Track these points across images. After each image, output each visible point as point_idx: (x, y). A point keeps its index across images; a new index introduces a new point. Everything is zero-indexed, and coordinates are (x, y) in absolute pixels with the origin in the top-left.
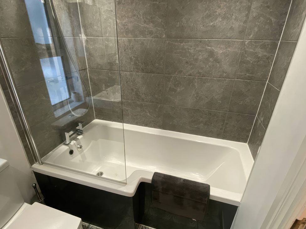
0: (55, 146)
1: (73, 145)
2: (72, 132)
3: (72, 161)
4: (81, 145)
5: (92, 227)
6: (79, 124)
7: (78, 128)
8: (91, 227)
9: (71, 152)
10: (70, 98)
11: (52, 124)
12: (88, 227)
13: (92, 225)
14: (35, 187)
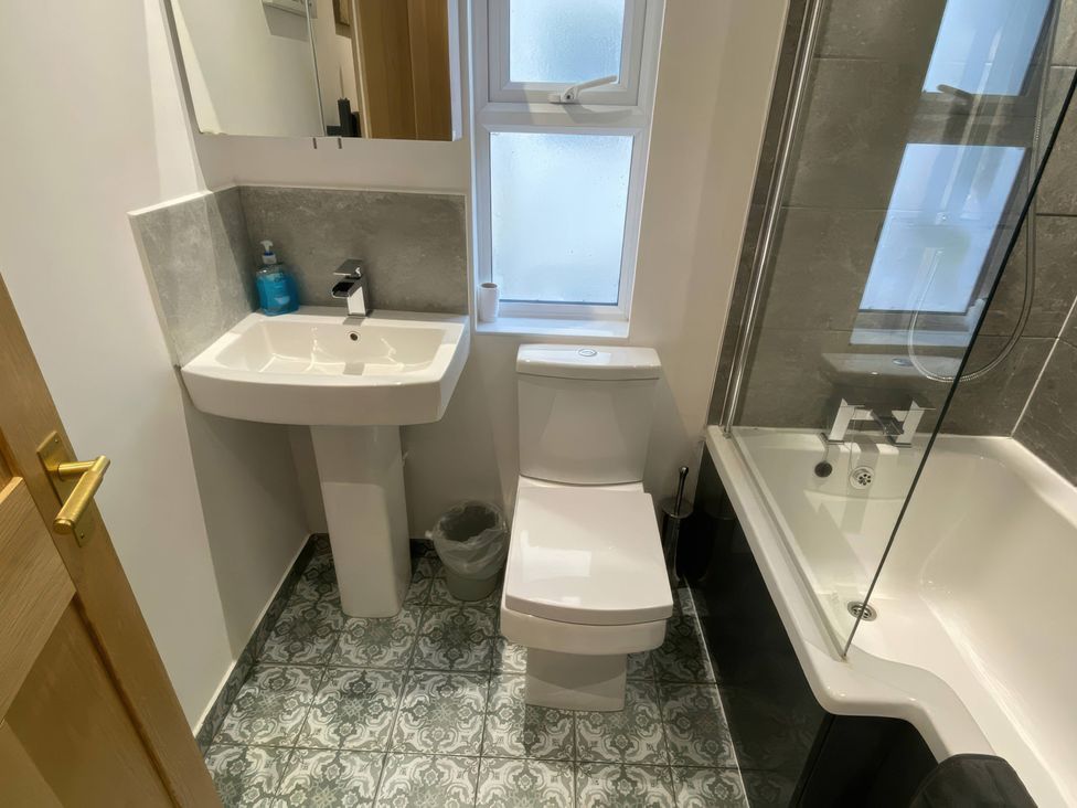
0: (796, 421)
1: (845, 453)
2: (867, 415)
3: (808, 494)
4: (871, 472)
5: (715, 694)
6: (914, 405)
7: (898, 415)
8: (712, 690)
9: (823, 470)
10: (965, 314)
11: (824, 355)
12: (707, 683)
13: (717, 691)
14: (683, 476)
